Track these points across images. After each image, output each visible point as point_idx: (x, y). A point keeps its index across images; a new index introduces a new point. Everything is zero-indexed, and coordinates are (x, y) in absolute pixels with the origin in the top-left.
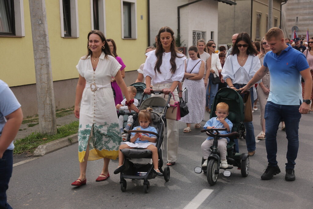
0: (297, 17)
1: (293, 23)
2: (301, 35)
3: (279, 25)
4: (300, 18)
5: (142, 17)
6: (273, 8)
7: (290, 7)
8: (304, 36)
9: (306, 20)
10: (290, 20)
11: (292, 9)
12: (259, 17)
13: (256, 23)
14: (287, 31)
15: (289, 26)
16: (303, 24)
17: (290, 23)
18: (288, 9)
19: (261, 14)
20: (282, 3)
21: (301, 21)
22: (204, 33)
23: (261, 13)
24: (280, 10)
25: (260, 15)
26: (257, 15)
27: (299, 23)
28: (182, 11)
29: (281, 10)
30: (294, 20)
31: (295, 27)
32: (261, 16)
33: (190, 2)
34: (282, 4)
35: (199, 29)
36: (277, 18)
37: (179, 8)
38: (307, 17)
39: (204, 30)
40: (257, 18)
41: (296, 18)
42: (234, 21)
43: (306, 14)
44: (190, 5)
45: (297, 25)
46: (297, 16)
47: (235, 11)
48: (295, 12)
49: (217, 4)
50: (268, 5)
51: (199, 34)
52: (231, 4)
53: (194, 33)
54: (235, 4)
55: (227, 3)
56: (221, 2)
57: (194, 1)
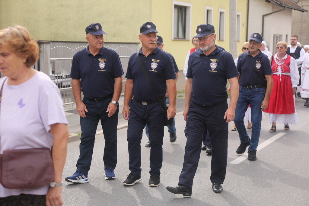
22: (281, 36)
28: (265, 18)
33: (273, 12)
35: (278, 33)
37: (264, 16)
39: (281, 34)
44: (273, 14)
47: (302, 16)
49: (291, 12)
51: (277, 37)
52: (303, 12)
53: (274, 36)
54: (307, 11)
55: (300, 11)
56: (296, 10)
57: (276, 10)
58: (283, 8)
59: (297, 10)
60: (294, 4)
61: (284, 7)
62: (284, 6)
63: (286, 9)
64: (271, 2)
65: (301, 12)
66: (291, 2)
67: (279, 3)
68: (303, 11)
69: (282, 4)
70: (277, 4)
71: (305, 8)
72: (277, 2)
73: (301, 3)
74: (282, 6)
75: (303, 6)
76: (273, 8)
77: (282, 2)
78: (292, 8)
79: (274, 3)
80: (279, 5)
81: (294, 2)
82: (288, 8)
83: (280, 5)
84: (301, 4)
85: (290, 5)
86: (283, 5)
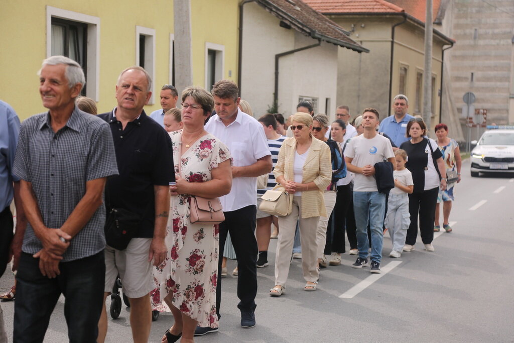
0: (472, 74)
1: (465, 84)
2: (479, 110)
3: (440, 89)
4: (478, 74)
5: (230, 73)
6: (433, 58)
7: (458, 53)
8: (485, 111)
9: (488, 79)
10: (458, 79)
11: (463, 57)
12: (403, 72)
13: (399, 85)
14: (453, 99)
15: (457, 90)
16: (483, 88)
17: (458, 84)
18: (455, 57)
19: (407, 68)
20: (445, 47)
21: (478, 80)
22: (315, 100)
23: (408, 66)
24: (441, 60)
25: (405, 70)
26: (401, 69)
27: (477, 84)
28: (282, 61)
29: (443, 59)
30: (466, 79)
31: (468, 93)
32: (408, 71)
33: (297, 48)
34: (445, 49)
35: (308, 93)
36: (436, 75)
37: (278, 57)
38: (492, 73)
39: (315, 96)
40: (401, 74)
41: (469, 76)
42: (360, 79)
43: (489, 68)
44: (296, 54)
45: (471, 88)
46: (472, 71)
47: (360, 61)
48: (467, 63)
49: (336, 51)
50: (424, 53)
54: (367, 51)
55: (354, 50)
56: (345, 48)
57: (303, 46)
58: (316, 42)
59: (348, 48)
60: (341, 34)
61: (319, 40)
62: (320, 37)
63: (323, 43)
64: (292, 28)
65: (356, 53)
66: (336, 31)
67: (308, 31)
68: (359, 51)
69: (314, 32)
70: (303, 32)
71: (364, 46)
72: (305, 29)
73: (357, 35)
74: (314, 38)
75: (361, 42)
76: (296, 40)
77: (314, 30)
78: (336, 42)
79: (297, 29)
80: (308, 35)
81: (341, 32)
82: (328, 42)
83: (311, 34)
84: (358, 37)
85: (331, 37)
86: (316, 35)
